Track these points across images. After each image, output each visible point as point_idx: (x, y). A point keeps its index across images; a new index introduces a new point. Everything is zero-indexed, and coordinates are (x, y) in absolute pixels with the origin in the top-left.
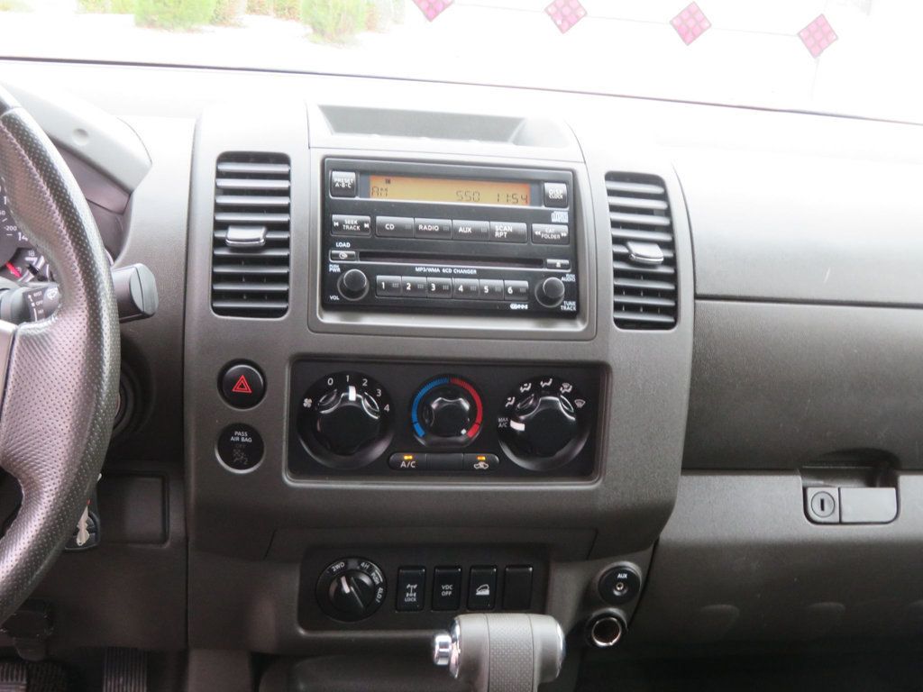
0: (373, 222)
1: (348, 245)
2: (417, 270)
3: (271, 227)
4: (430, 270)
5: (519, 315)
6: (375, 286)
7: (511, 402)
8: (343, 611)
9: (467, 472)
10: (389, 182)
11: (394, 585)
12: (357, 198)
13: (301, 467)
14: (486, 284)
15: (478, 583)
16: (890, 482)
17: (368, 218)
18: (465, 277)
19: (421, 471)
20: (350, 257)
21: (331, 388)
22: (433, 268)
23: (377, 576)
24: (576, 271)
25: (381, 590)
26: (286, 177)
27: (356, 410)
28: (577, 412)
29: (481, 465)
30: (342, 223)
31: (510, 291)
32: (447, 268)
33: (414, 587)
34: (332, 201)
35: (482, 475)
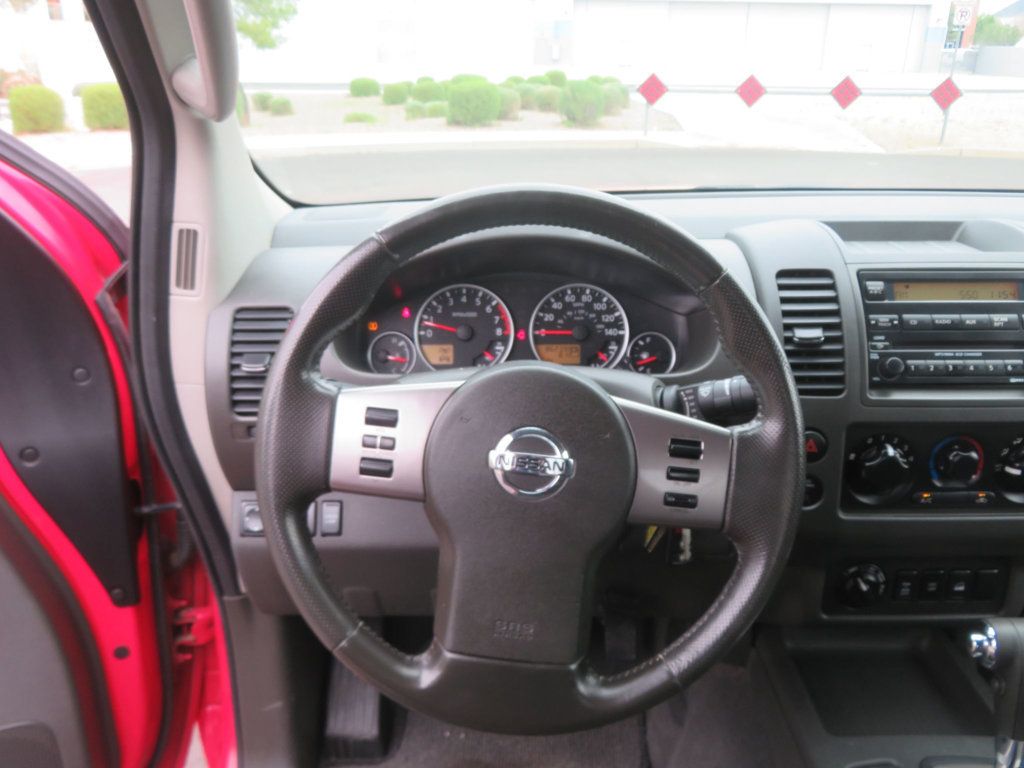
0: (901, 320)
1: (882, 338)
2: (937, 354)
3: (826, 327)
4: (947, 354)
5: (1015, 387)
6: (907, 368)
7: (1006, 452)
8: (859, 601)
9: (970, 505)
10: (907, 287)
11: (893, 583)
12: (886, 302)
14: (991, 363)
15: (958, 580)
17: (896, 316)
18: (973, 359)
19: (938, 505)
20: (885, 348)
21: (871, 445)
22: (948, 352)
23: (881, 577)
25: (883, 587)
26: (832, 287)
27: (893, 459)
29: (982, 500)
30: (877, 321)
31: (1009, 368)
32: (959, 352)
33: (909, 584)
34: (872, 304)
35: (982, 508)
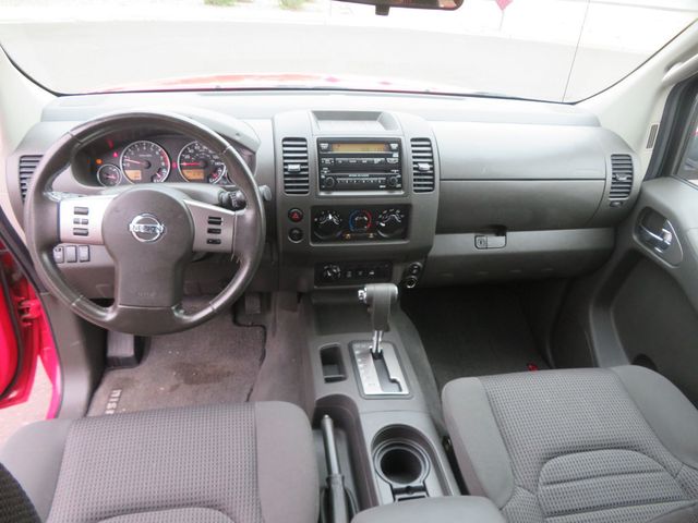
0: (335, 160)
1: (327, 169)
2: (350, 176)
3: (302, 164)
4: (354, 176)
5: (382, 189)
6: (336, 182)
7: (380, 217)
8: (328, 280)
9: (366, 239)
10: (339, 146)
11: (344, 273)
12: (329, 152)
13: (315, 240)
14: (372, 180)
16: (504, 234)
17: (333, 159)
18: (365, 177)
19: (353, 239)
20: (328, 173)
21: (323, 215)
23: (339, 270)
24: (401, 173)
25: (340, 274)
26: (306, 146)
27: (332, 221)
28: (401, 219)
29: (371, 237)
30: (324, 161)
31: (380, 181)
32: (359, 175)
33: (350, 272)
34: (321, 154)
35: (372, 240)
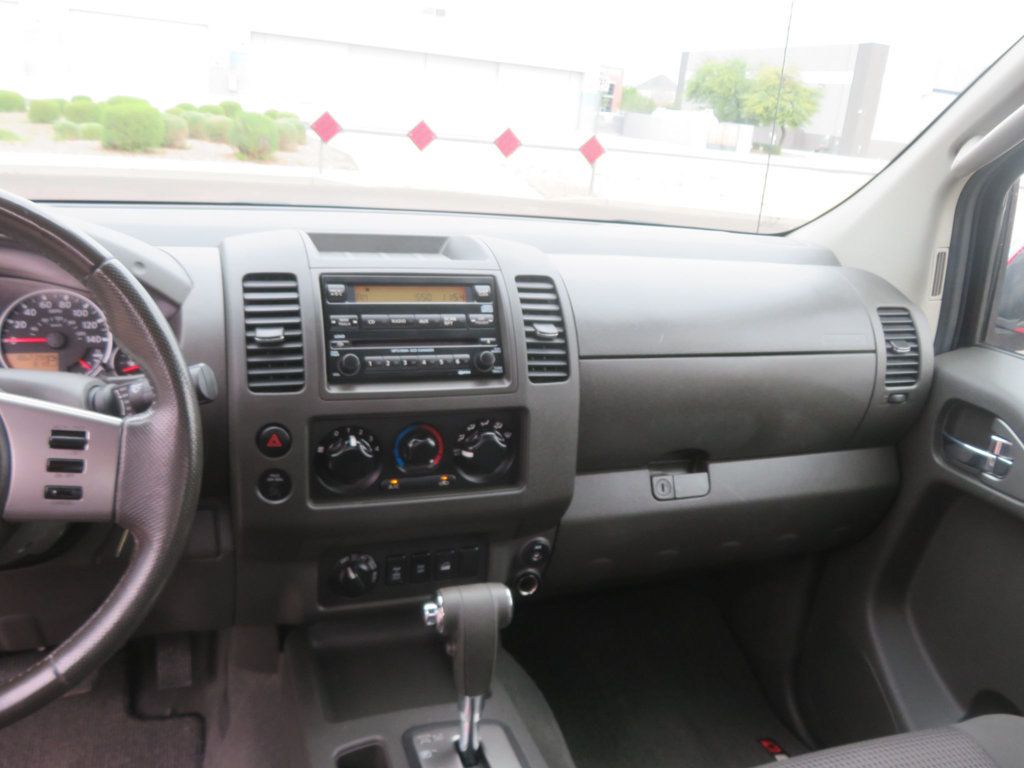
0: (360, 320)
1: (343, 336)
2: (394, 351)
3: (287, 327)
4: (403, 351)
5: (465, 378)
6: (364, 364)
7: (462, 437)
8: (350, 591)
9: (435, 488)
10: (367, 290)
11: (384, 570)
12: (347, 303)
13: (319, 495)
15: (442, 562)
16: (703, 468)
17: (356, 316)
18: (425, 354)
19: (402, 491)
20: (346, 345)
21: (337, 439)
22: (404, 349)
23: (372, 564)
24: (499, 343)
25: (375, 574)
26: (295, 290)
27: (356, 451)
28: (506, 441)
29: (444, 483)
30: (337, 321)
31: (458, 362)
32: (414, 349)
33: (399, 569)
34: (330, 306)
35: (445, 489)
